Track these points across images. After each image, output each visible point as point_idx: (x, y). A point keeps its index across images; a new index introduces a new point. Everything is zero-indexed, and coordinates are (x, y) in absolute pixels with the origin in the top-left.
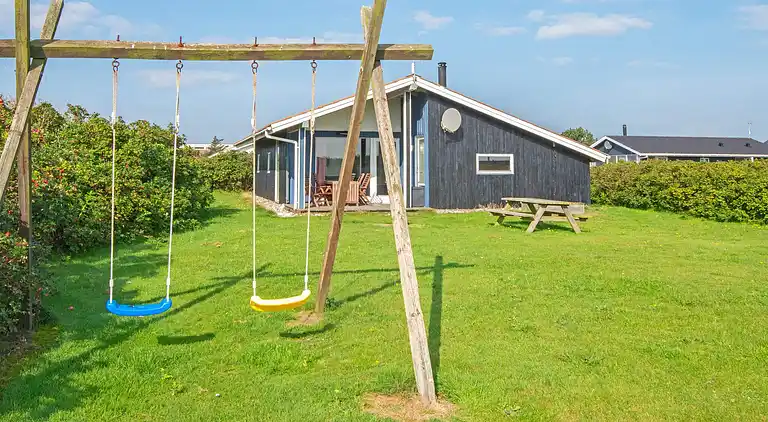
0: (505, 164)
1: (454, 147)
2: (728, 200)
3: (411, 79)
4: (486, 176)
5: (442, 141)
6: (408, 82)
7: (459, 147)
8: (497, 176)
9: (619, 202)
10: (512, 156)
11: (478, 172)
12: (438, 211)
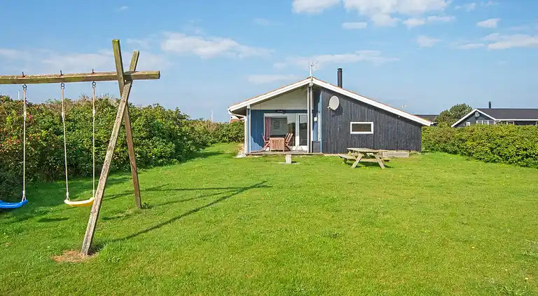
0: (368, 128)
1: (337, 118)
2: (492, 149)
3: (310, 79)
4: (356, 135)
5: (330, 115)
6: (308, 81)
7: (339, 118)
8: (363, 135)
9: (445, 150)
10: (372, 123)
11: (351, 133)
12: (326, 155)
